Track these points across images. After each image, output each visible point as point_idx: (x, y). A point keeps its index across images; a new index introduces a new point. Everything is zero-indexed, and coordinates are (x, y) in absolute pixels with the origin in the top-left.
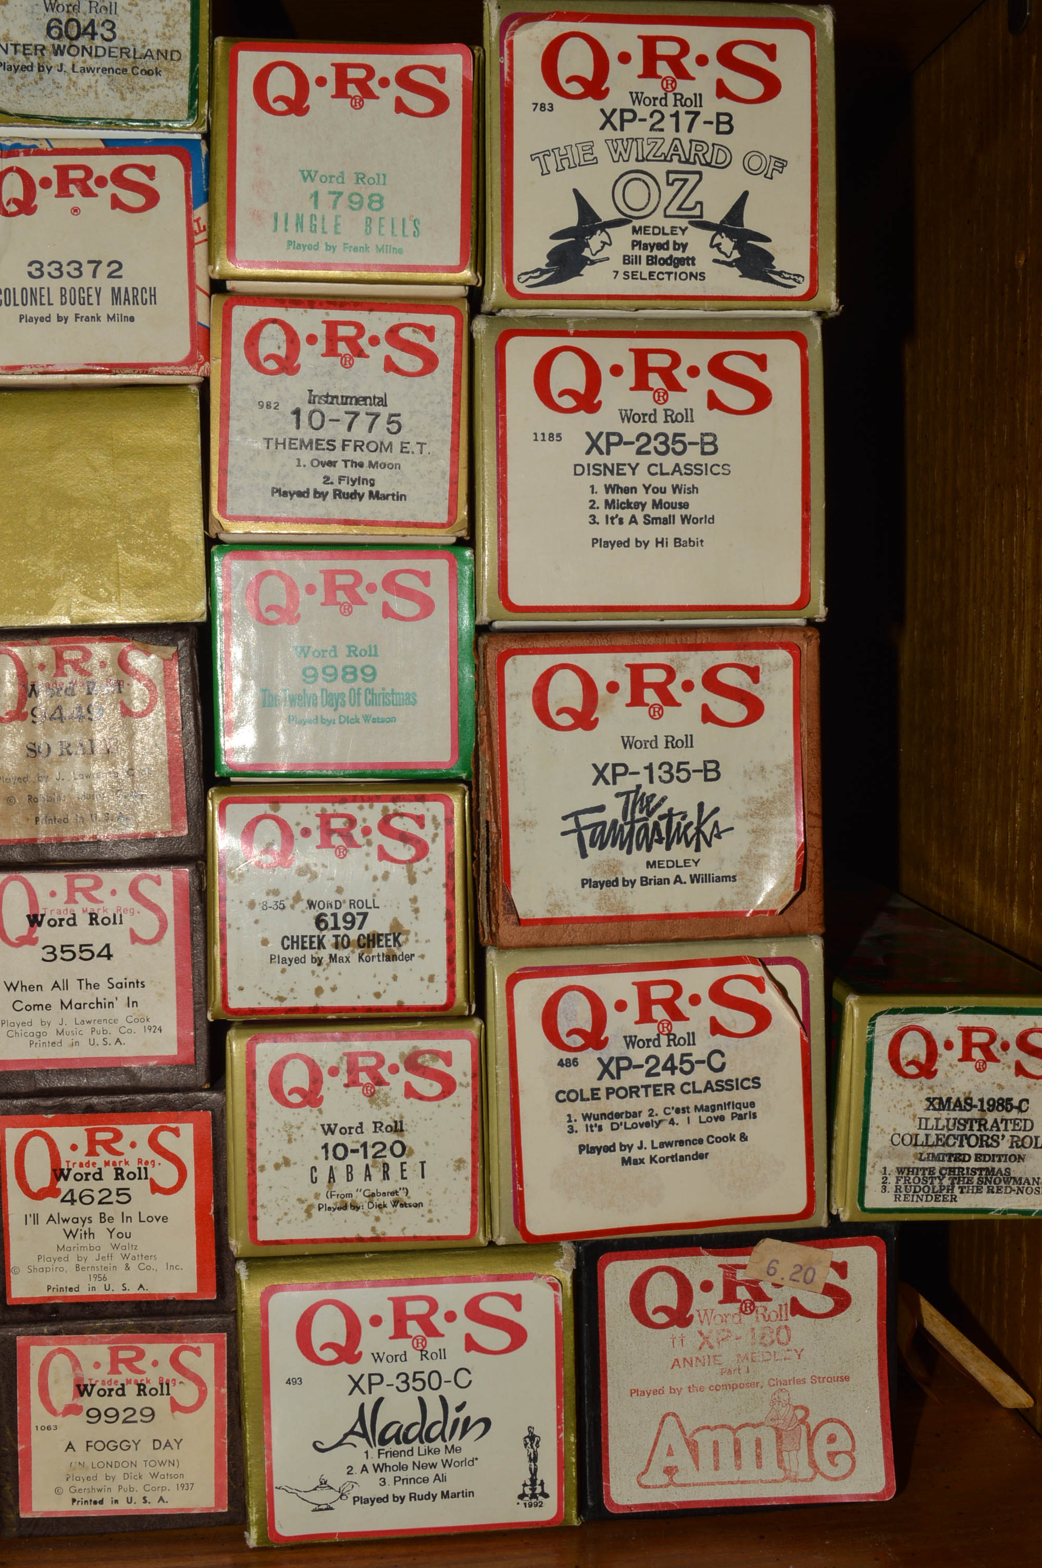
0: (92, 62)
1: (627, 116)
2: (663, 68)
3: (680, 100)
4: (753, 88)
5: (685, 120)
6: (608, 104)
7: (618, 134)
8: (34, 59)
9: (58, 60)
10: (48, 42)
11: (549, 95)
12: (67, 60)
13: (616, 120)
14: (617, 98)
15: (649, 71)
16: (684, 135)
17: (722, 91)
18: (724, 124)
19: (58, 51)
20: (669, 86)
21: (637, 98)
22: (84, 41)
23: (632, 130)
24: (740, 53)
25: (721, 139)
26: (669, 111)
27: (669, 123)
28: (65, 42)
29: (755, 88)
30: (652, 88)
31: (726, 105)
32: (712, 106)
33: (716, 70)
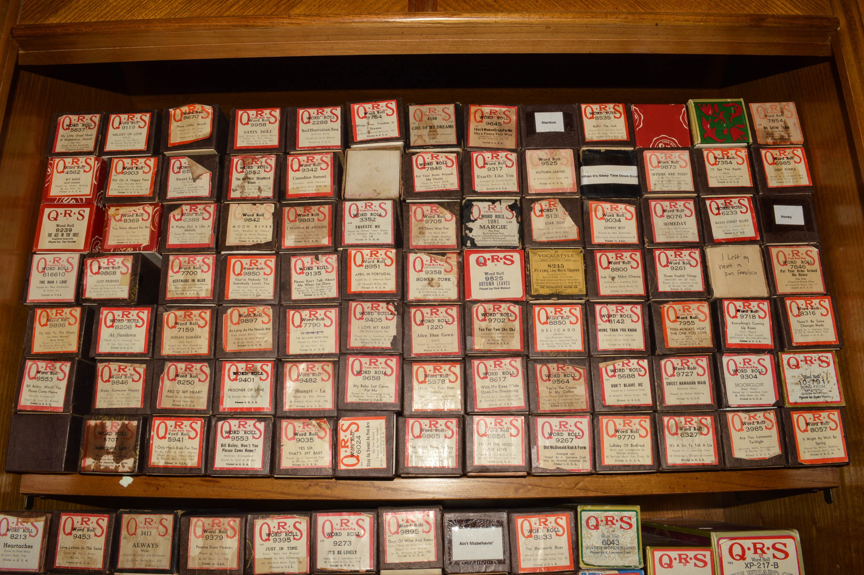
0: (614, 551)
1: (751, 565)
2: (759, 551)
3: (764, 559)
4: (781, 555)
5: (766, 565)
6: (746, 561)
7: (750, 569)
8: (600, 550)
9: (605, 550)
10: (603, 546)
11: (731, 560)
12: (608, 550)
13: (749, 565)
14: (748, 560)
15: (756, 552)
16: (766, 569)
17: (774, 557)
18: (776, 565)
19: (606, 548)
20: (761, 556)
21: (753, 559)
22: (611, 545)
23: (753, 568)
24: (777, 546)
25: (776, 569)
26: (762, 562)
27: (762, 566)
28: (607, 546)
29: (782, 555)
30: (757, 556)
31: (776, 560)
32: (772, 561)
33: (772, 551)
